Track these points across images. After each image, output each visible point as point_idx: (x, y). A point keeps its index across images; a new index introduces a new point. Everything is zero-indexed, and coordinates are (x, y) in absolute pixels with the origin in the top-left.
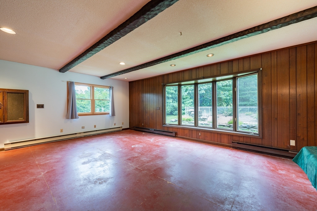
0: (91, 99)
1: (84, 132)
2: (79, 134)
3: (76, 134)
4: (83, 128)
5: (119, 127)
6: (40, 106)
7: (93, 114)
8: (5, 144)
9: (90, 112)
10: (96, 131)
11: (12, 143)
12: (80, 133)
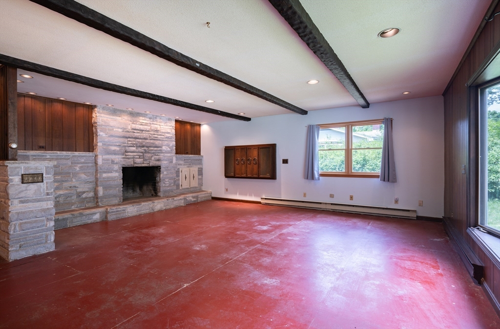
0: (345, 150)
1: (332, 204)
2: (325, 205)
3: (321, 203)
4: (332, 196)
5: (409, 211)
6: (285, 161)
7: (348, 175)
8: (262, 198)
9: (344, 171)
10: (353, 206)
11: (266, 199)
12: (326, 203)
